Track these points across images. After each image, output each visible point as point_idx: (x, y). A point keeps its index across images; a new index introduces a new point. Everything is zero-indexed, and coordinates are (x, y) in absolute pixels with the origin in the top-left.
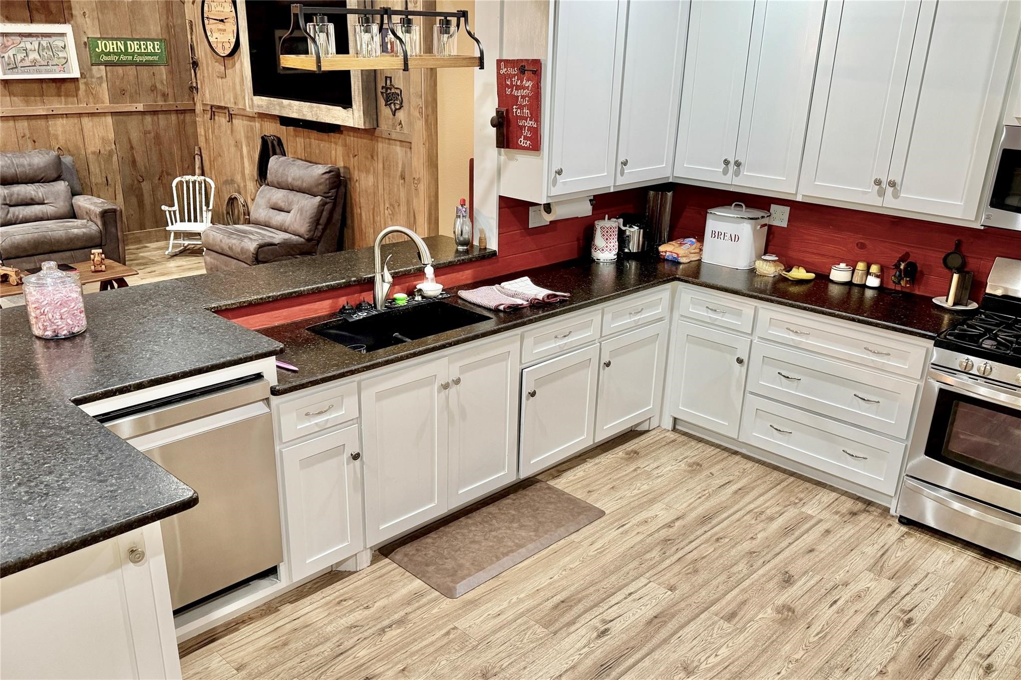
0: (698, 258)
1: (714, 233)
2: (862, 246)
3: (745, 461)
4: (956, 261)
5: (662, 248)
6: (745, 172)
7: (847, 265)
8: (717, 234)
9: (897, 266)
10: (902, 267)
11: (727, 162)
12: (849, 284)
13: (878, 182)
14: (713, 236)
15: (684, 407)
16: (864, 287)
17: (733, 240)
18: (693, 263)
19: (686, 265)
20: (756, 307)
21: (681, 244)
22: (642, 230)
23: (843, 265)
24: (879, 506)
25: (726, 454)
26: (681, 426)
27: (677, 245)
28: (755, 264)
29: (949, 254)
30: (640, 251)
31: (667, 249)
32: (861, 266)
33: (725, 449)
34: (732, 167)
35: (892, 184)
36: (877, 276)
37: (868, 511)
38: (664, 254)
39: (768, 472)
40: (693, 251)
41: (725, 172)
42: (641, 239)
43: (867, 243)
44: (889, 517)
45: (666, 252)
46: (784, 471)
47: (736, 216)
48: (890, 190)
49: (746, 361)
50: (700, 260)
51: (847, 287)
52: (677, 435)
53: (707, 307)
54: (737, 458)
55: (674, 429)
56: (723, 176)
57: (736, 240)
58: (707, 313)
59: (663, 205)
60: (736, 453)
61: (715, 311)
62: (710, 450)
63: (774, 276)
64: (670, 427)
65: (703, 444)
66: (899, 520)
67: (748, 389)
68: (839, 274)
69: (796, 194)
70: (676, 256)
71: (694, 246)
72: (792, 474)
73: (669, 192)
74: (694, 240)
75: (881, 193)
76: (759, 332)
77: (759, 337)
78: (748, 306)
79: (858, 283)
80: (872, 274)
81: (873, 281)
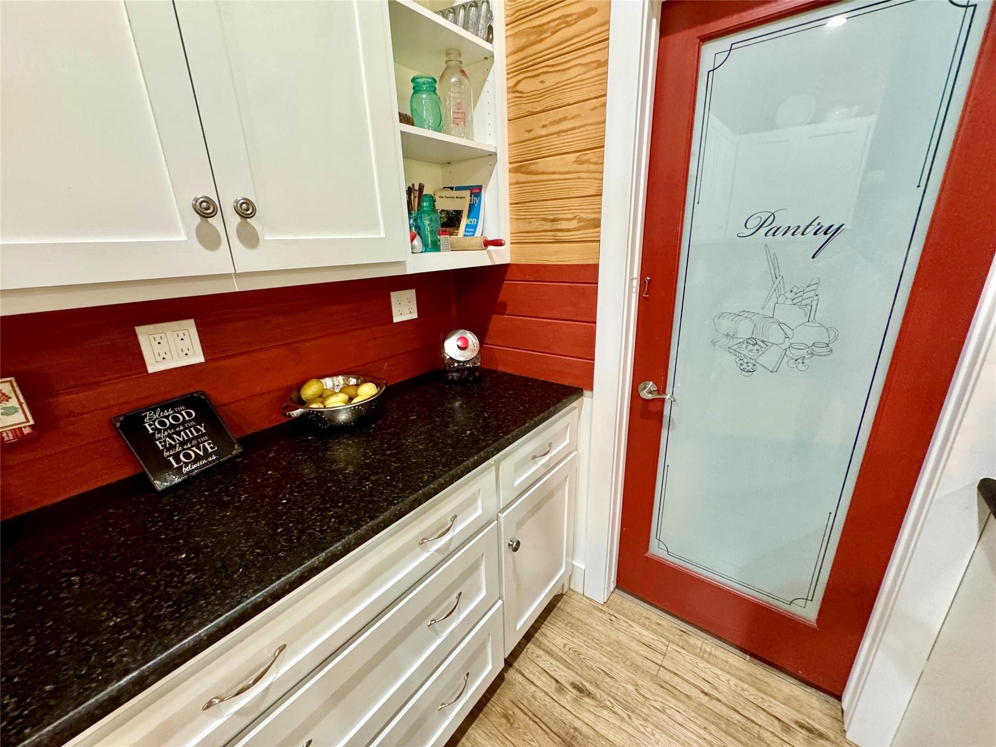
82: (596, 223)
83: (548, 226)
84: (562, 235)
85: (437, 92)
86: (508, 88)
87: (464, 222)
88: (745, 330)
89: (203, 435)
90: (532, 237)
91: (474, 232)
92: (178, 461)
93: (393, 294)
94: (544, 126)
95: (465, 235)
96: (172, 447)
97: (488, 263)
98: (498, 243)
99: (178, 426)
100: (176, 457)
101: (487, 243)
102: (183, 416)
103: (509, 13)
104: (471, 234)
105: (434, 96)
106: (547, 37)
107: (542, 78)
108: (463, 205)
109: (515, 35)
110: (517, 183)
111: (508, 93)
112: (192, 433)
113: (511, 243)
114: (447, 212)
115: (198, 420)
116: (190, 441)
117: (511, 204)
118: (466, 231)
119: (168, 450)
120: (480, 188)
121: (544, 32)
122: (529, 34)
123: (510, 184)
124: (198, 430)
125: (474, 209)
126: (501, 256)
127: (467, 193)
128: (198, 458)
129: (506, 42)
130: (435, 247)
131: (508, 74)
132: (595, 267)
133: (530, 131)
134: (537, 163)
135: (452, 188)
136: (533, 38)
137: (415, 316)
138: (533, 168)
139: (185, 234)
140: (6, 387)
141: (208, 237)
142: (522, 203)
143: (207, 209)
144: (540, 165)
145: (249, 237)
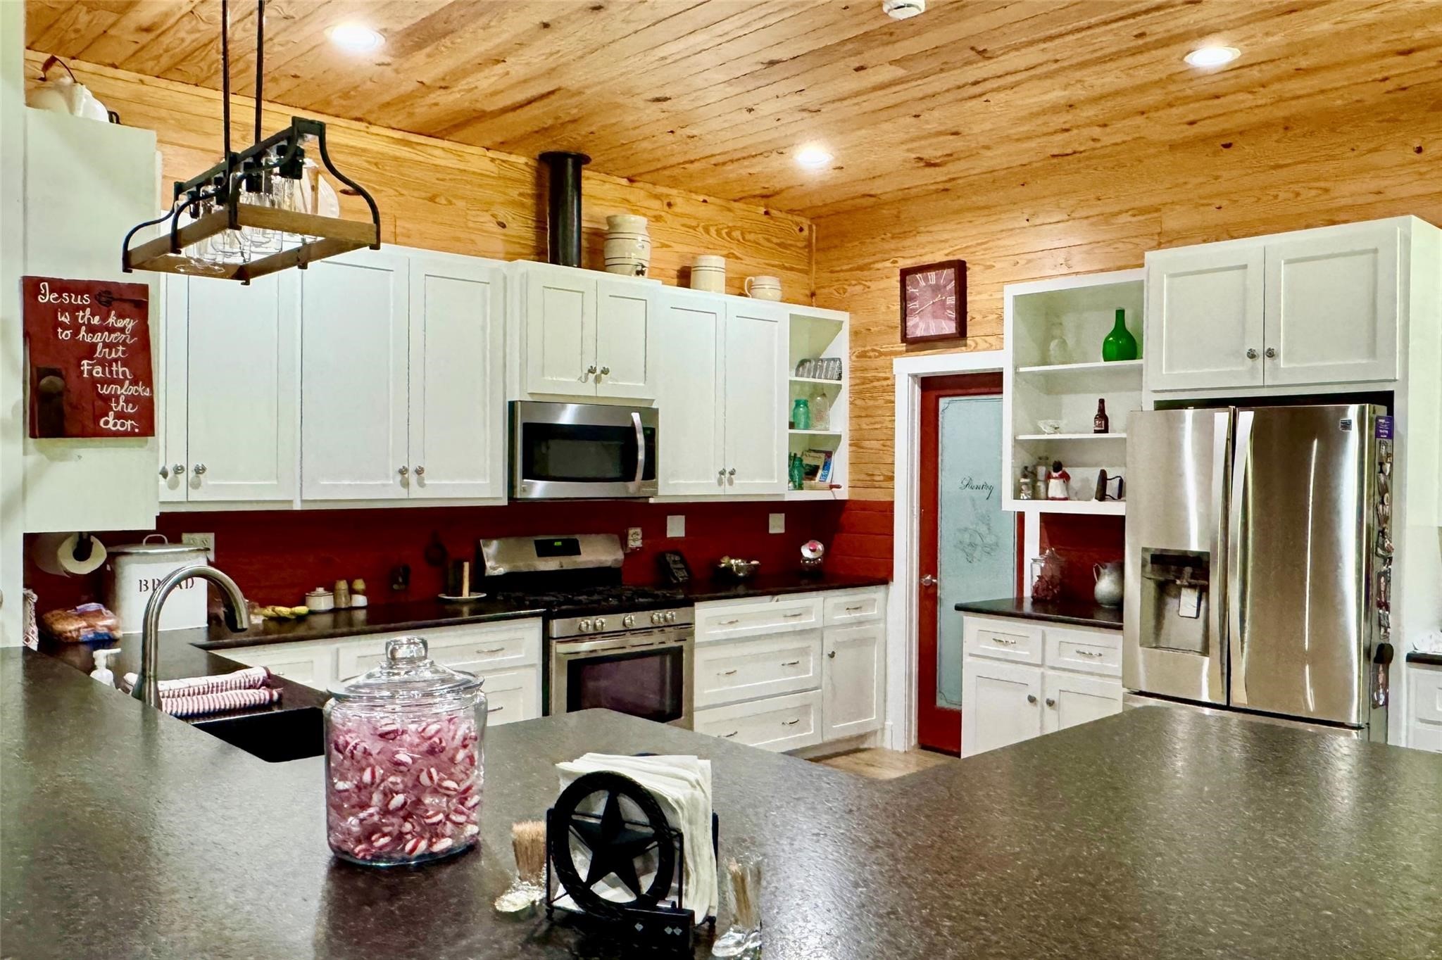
1: (144, 583)
6: (209, 481)
7: (326, 589)
11: (180, 470)
12: (335, 611)
13: (404, 471)
14: (144, 588)
16: (351, 609)
23: (321, 589)
32: (342, 585)
34: (186, 476)
35: (420, 471)
36: (363, 593)
41: (173, 485)
48: (414, 479)
51: (332, 614)
68: (320, 601)
69: (292, 501)
70: (106, 631)
75: (405, 484)
79: (344, 606)
80: (357, 592)
81: (360, 600)
82: (892, 478)
83: (868, 478)
84: (877, 484)
86: (850, 401)
87: (820, 472)
88: (966, 538)
90: (859, 484)
91: (825, 479)
93: (772, 515)
94: (868, 424)
95: (819, 481)
96: (674, 568)
97: (832, 498)
98: (838, 487)
99: (676, 561)
101: (832, 487)
102: (677, 558)
103: (851, 366)
104: (823, 480)
105: (806, 409)
107: (864, 400)
108: (820, 462)
109: (854, 377)
110: (853, 452)
111: (849, 404)
113: (848, 487)
114: (810, 466)
115: (681, 561)
117: (850, 464)
118: (820, 478)
120: (831, 453)
121: (864, 380)
122: (859, 379)
123: (849, 452)
125: (827, 466)
126: (843, 494)
127: (823, 456)
128: (682, 576)
129: (850, 379)
130: (800, 487)
131: (850, 394)
132: (892, 503)
133: (860, 426)
134: (863, 442)
135: (814, 451)
136: (860, 381)
137: (782, 531)
138: (861, 445)
139: (714, 481)
140: (639, 530)
141: (720, 482)
142: (855, 464)
143: (722, 473)
144: (866, 444)
145: (731, 482)
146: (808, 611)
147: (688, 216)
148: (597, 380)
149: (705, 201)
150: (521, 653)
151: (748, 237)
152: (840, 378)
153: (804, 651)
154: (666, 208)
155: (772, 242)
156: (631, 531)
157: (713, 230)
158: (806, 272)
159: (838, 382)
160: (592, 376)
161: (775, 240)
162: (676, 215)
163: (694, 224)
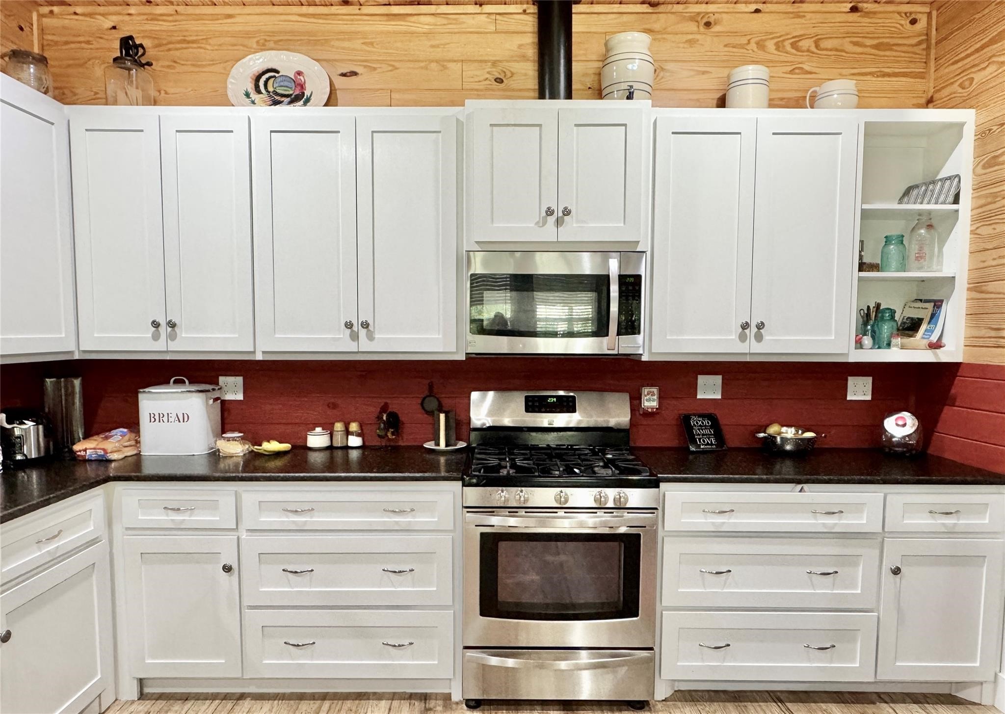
0: (135, 452)
1: (152, 415)
2: (334, 406)
3: (259, 703)
4: (432, 404)
5: (76, 447)
6: (182, 333)
7: (323, 429)
8: (157, 417)
9: (379, 418)
10: (385, 418)
11: (156, 325)
12: (331, 448)
13: (349, 325)
14: (153, 420)
15: (153, 658)
16: (347, 448)
17: (181, 420)
18: (130, 459)
19: (121, 462)
20: (236, 492)
21: (107, 438)
22: (41, 427)
23: (319, 430)
24: (436, 696)
25: (230, 704)
26: (150, 687)
27: (101, 440)
28: (216, 444)
29: (424, 399)
30: (42, 454)
31: (86, 448)
32: (339, 426)
33: (226, 697)
34: (164, 330)
35: (365, 325)
36: (358, 435)
37: (430, 709)
38: (83, 453)
39: (294, 707)
40: (126, 444)
41: (156, 337)
42: (41, 439)
43: (339, 402)
44: (454, 706)
45: (85, 450)
46: (313, 697)
47: (180, 390)
48: (363, 332)
49: (235, 566)
50: (138, 455)
51: (328, 453)
52: (148, 703)
53: (165, 508)
54: (247, 704)
55: (142, 696)
56: (154, 342)
57: (186, 419)
58: (167, 515)
59: (70, 394)
60: (242, 697)
61: (179, 509)
62: (205, 707)
63: (244, 455)
64: (135, 696)
65: (193, 701)
66: (468, 706)
67: (246, 602)
68: (317, 439)
69: (254, 352)
70: (102, 453)
71: (127, 438)
72: (324, 697)
73: (76, 377)
74: (125, 430)
75: (355, 337)
76: (246, 523)
77: (248, 530)
78: (225, 492)
79: (339, 445)
80: (352, 434)
81: (355, 441)
83: (993, 333)
85: (904, 242)
86: (971, 231)
87: (924, 327)
89: (712, 435)
90: (981, 342)
91: (930, 336)
92: (700, 442)
93: (850, 378)
94: (994, 259)
95: (923, 338)
96: (699, 435)
98: (941, 346)
99: (703, 426)
100: (700, 439)
101: (935, 346)
102: (705, 422)
103: (976, 183)
104: (928, 337)
105: (901, 246)
106: (999, 201)
107: (993, 226)
108: (925, 314)
109: (978, 197)
110: (972, 299)
111: (970, 234)
112: (707, 432)
113: (965, 346)
115: (711, 427)
116: (706, 435)
117: (967, 315)
118: (924, 334)
119: (697, 435)
120: (942, 301)
121: (997, 197)
122: (987, 197)
123: (967, 300)
124: (710, 432)
125: (934, 319)
126: (944, 356)
127: (930, 306)
128: (708, 444)
129: (972, 201)
131: (972, 221)
133: (984, 262)
134: (988, 285)
135: (921, 300)
136: (989, 200)
137: (868, 398)
138: (984, 288)
139: (734, 336)
140: (655, 390)
141: (743, 338)
142: (975, 315)
143: (745, 326)
144: (991, 287)
145: (759, 338)
146: (858, 508)
147: (735, 33)
148: (559, 222)
149: (757, 11)
150: (434, 517)
151: (823, 44)
152: (956, 200)
153: (851, 561)
154: (702, 29)
155: (866, 46)
156: (645, 390)
157: (770, 45)
158: (921, 76)
159: (955, 207)
160: (552, 220)
161: (869, 42)
162: (718, 35)
163: (744, 40)
